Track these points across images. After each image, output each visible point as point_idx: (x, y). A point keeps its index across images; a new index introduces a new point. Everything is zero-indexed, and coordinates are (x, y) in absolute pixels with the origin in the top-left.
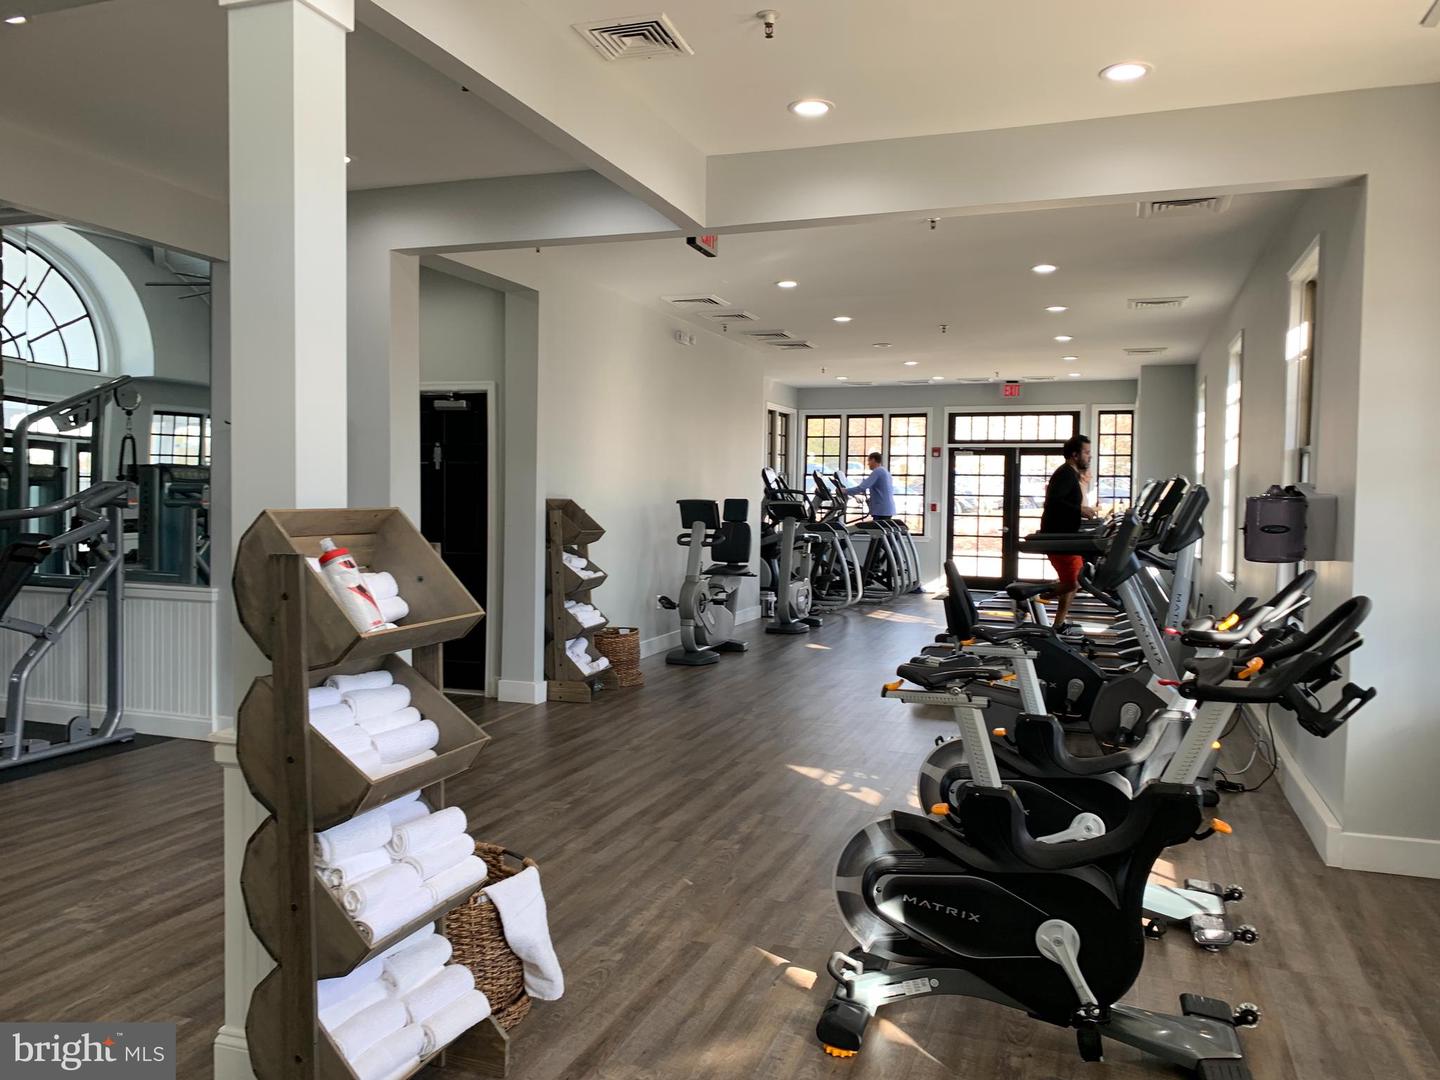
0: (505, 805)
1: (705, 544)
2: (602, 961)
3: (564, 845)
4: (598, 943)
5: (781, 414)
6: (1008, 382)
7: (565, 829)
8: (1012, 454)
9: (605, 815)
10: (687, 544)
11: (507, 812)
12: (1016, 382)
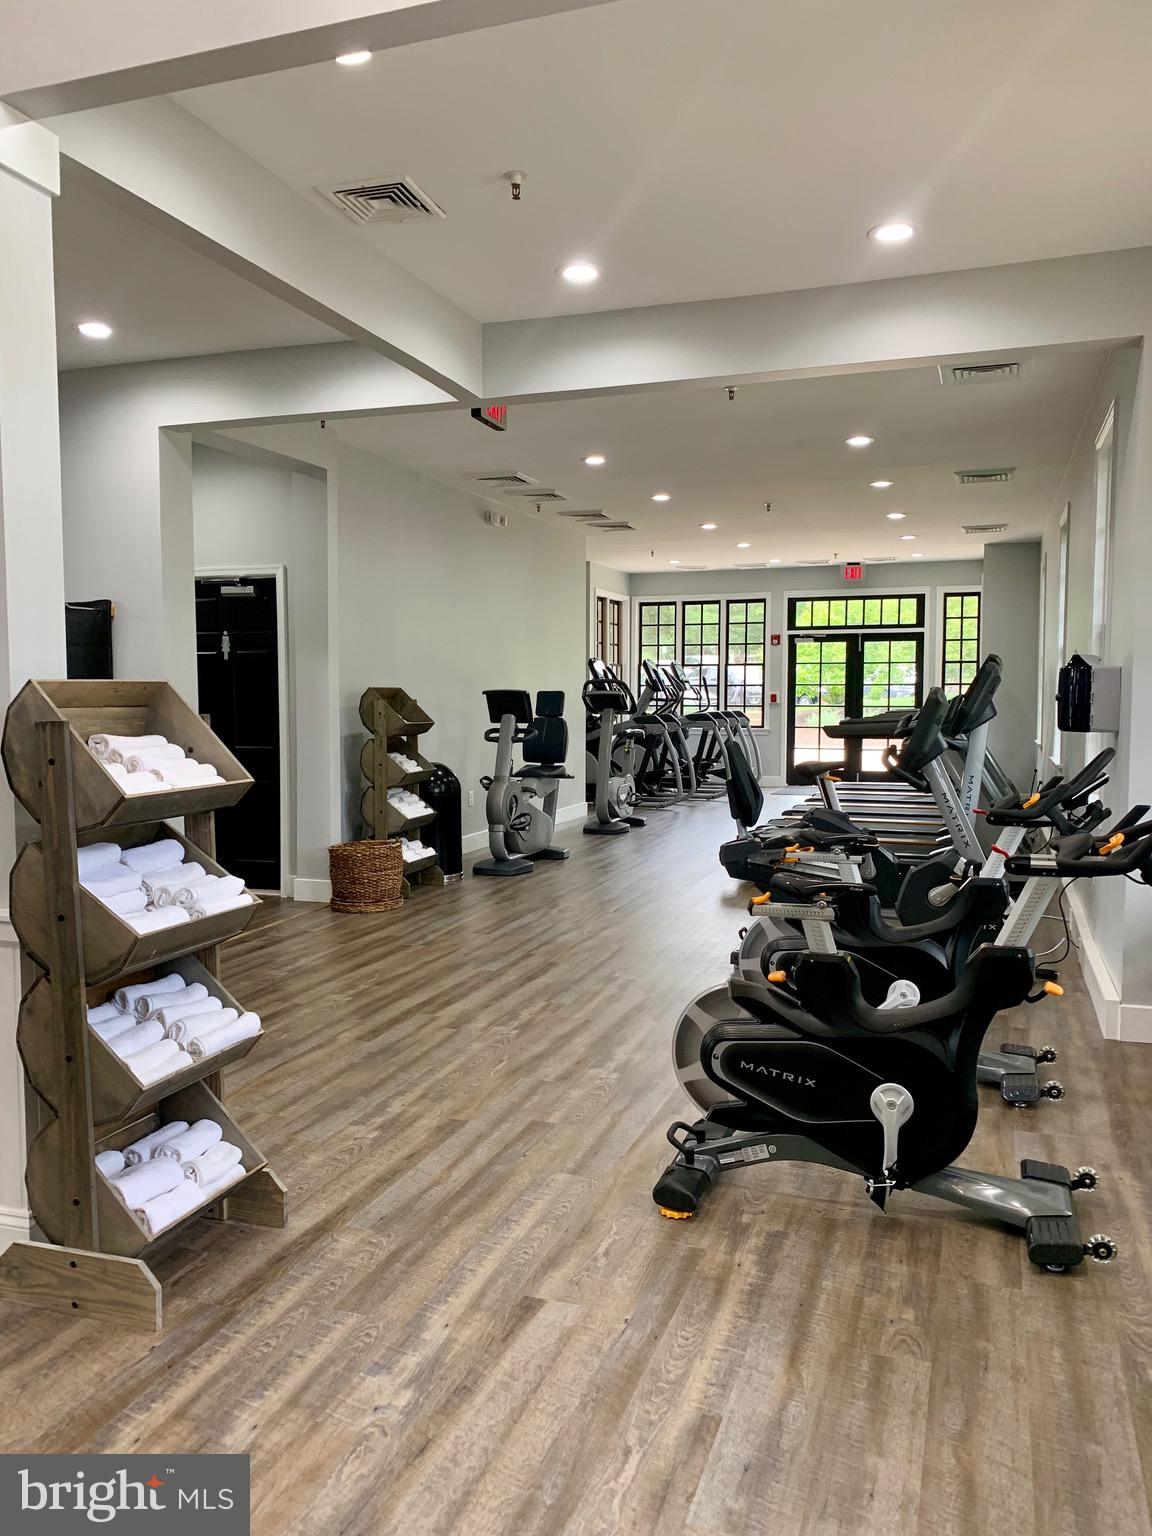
0: (284, 999)
1: (516, 740)
2: (355, 1139)
3: (339, 1034)
4: (355, 1123)
5: (612, 601)
6: (849, 564)
7: (340, 1021)
8: (854, 641)
9: (385, 1006)
10: (495, 740)
11: (285, 1005)
12: (858, 564)
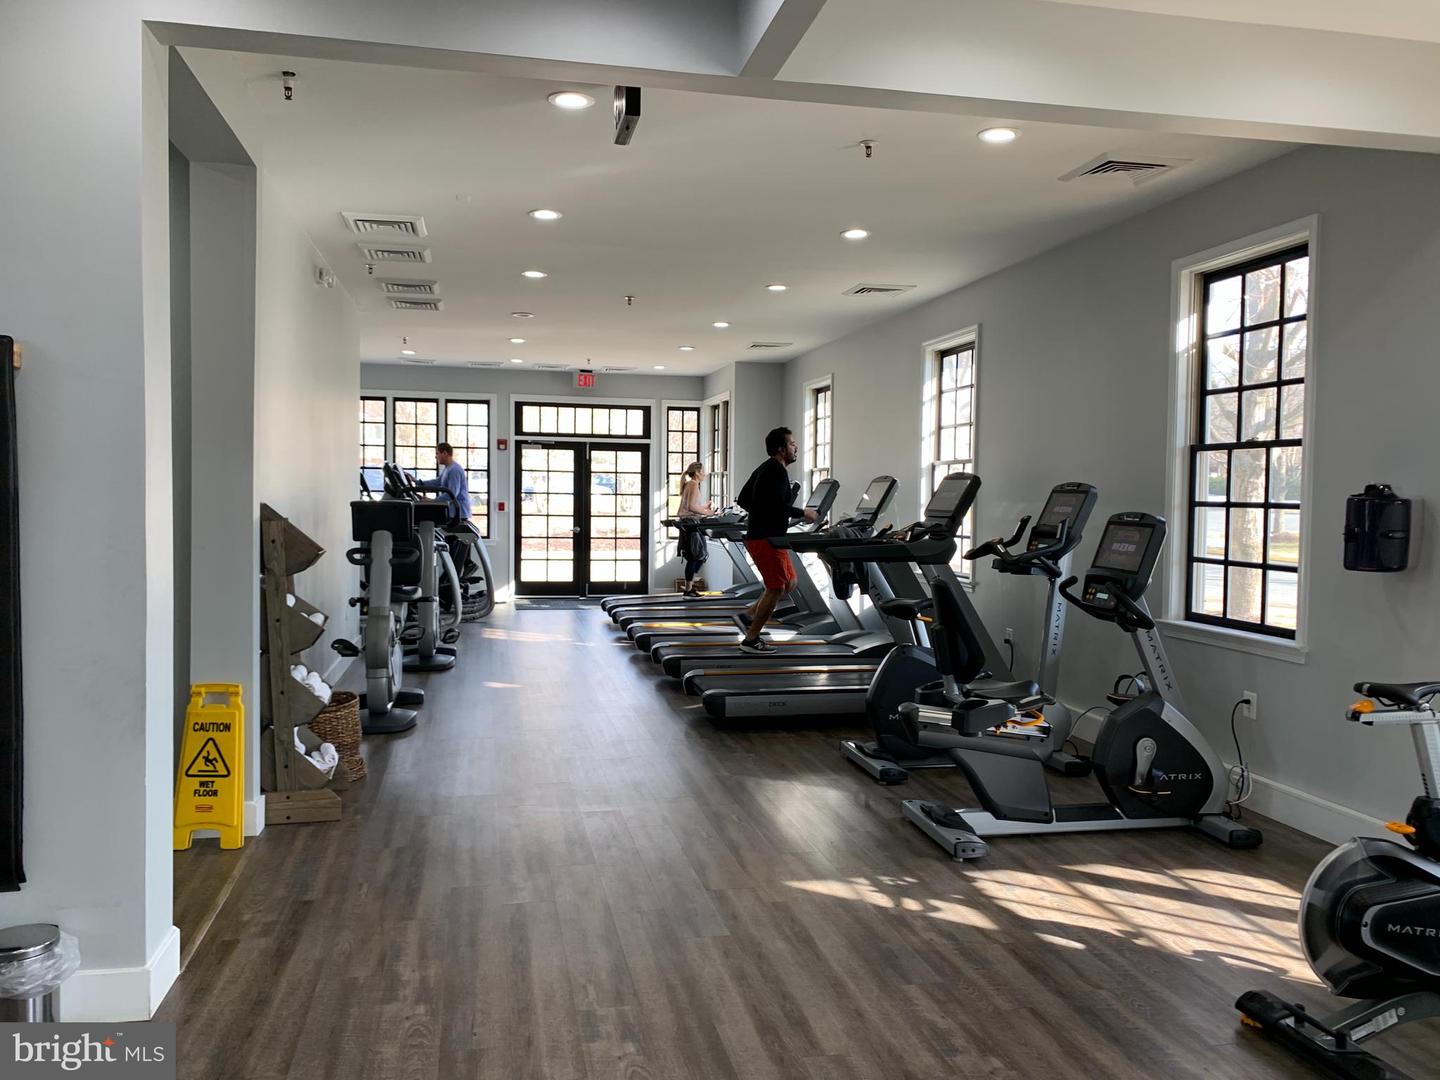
6: (582, 371)
8: (582, 449)
12: (591, 371)
